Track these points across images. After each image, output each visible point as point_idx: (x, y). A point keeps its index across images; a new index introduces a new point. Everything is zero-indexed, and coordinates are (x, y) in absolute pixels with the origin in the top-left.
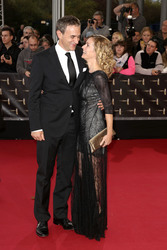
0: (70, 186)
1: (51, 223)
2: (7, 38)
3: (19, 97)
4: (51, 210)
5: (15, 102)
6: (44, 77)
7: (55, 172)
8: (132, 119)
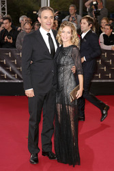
0: (53, 129)
1: (40, 155)
2: (7, 25)
3: (17, 66)
4: (40, 146)
5: (15, 69)
6: (33, 51)
7: (42, 119)
8: (97, 81)
